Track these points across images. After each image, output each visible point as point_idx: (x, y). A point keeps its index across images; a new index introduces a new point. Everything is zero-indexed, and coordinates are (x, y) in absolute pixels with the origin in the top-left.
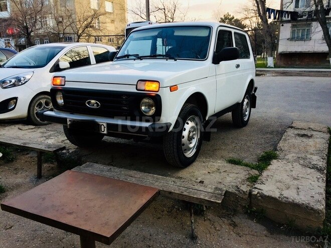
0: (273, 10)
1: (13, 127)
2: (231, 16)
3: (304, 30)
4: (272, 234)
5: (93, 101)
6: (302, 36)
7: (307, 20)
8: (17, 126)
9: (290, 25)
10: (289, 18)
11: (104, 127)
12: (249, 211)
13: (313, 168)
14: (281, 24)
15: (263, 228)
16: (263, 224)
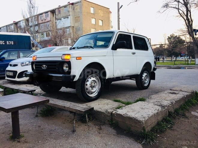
0: (197, 30)
1: (24, 85)
4: (118, 134)
5: (44, 66)
8: (26, 85)
12: (111, 123)
13: (160, 106)
15: (115, 131)
16: (116, 130)
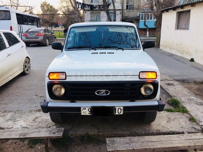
0: (80, 3)
2: (48, 4)
3: (97, 15)
6: (96, 19)
7: (98, 10)
9: (89, 12)
10: (89, 9)
11: (121, 110)
14: (85, 12)
